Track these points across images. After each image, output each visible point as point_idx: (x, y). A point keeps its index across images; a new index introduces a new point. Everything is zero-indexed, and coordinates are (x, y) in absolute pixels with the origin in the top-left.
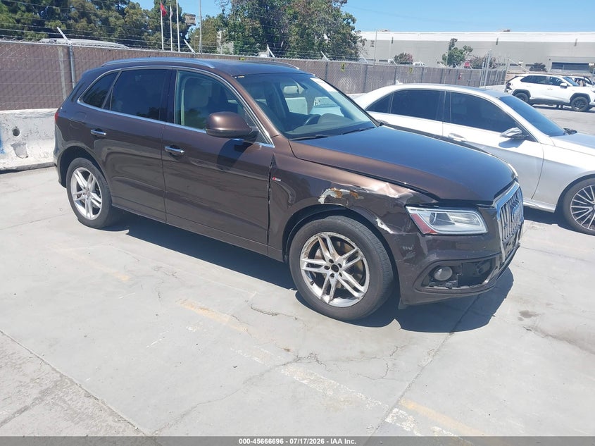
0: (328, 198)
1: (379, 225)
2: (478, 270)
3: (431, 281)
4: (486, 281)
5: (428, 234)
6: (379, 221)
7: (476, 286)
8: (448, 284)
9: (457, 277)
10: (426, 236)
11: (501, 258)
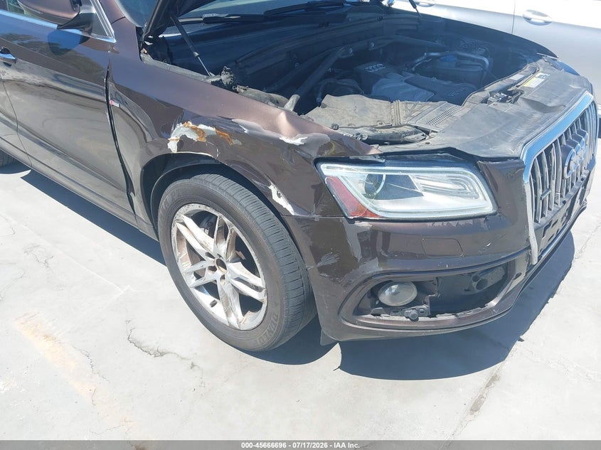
0: (183, 142)
1: (275, 197)
2: (474, 284)
3: (374, 306)
4: (493, 303)
5: (361, 219)
6: (273, 189)
7: (472, 312)
8: (412, 312)
9: (427, 300)
10: (357, 223)
11: (529, 257)
